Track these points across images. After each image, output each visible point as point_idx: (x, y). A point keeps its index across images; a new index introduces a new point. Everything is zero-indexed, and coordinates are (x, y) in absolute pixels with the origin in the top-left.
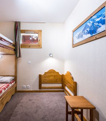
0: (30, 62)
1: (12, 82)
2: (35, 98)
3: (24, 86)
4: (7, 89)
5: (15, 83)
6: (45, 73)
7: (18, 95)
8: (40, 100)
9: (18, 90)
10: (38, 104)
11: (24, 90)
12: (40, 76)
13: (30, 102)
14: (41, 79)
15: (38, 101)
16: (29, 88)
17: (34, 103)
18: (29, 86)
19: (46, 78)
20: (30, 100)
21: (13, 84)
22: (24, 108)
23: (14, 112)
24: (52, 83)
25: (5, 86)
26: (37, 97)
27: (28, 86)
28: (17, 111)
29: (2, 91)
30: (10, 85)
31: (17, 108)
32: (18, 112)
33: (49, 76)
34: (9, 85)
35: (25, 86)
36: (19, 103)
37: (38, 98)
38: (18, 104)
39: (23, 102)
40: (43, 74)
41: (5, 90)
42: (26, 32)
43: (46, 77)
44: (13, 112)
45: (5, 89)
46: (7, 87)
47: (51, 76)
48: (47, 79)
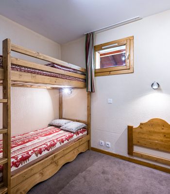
0: (111, 100)
1: (81, 132)
2: (115, 172)
3: (101, 141)
4: (66, 142)
5: (87, 134)
6: (141, 124)
7: (90, 155)
8: (123, 180)
9: (92, 146)
10: (115, 188)
11: (102, 149)
12: (130, 129)
13: (102, 175)
14: (132, 136)
15: (118, 179)
16: (109, 147)
17: (107, 180)
18: (109, 143)
19: (143, 136)
20: (104, 172)
21: (81, 134)
22: (86, 184)
23: (68, 185)
24: (157, 149)
25: (64, 137)
26: (120, 170)
27: (107, 143)
28: (73, 184)
29: (56, 143)
30: (75, 137)
31: (76, 179)
32: (73, 186)
33: (151, 133)
34: (72, 136)
35: (103, 142)
36: (85, 170)
37: (120, 173)
38: (82, 172)
39: (90, 171)
40: (136, 125)
41: (62, 144)
42: (103, 48)
43: (143, 134)
44: (68, 183)
45: (63, 142)
46: (67, 139)
47: (156, 133)
48: (146, 137)
